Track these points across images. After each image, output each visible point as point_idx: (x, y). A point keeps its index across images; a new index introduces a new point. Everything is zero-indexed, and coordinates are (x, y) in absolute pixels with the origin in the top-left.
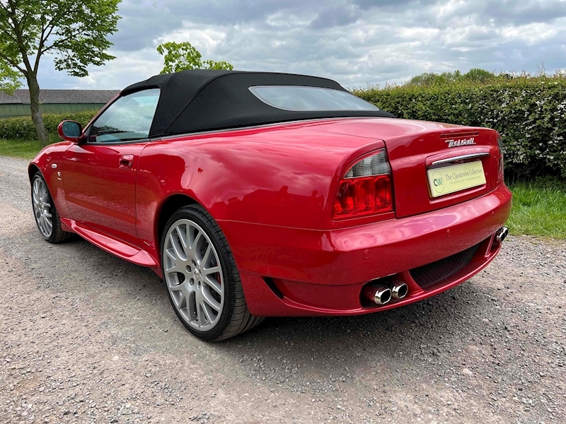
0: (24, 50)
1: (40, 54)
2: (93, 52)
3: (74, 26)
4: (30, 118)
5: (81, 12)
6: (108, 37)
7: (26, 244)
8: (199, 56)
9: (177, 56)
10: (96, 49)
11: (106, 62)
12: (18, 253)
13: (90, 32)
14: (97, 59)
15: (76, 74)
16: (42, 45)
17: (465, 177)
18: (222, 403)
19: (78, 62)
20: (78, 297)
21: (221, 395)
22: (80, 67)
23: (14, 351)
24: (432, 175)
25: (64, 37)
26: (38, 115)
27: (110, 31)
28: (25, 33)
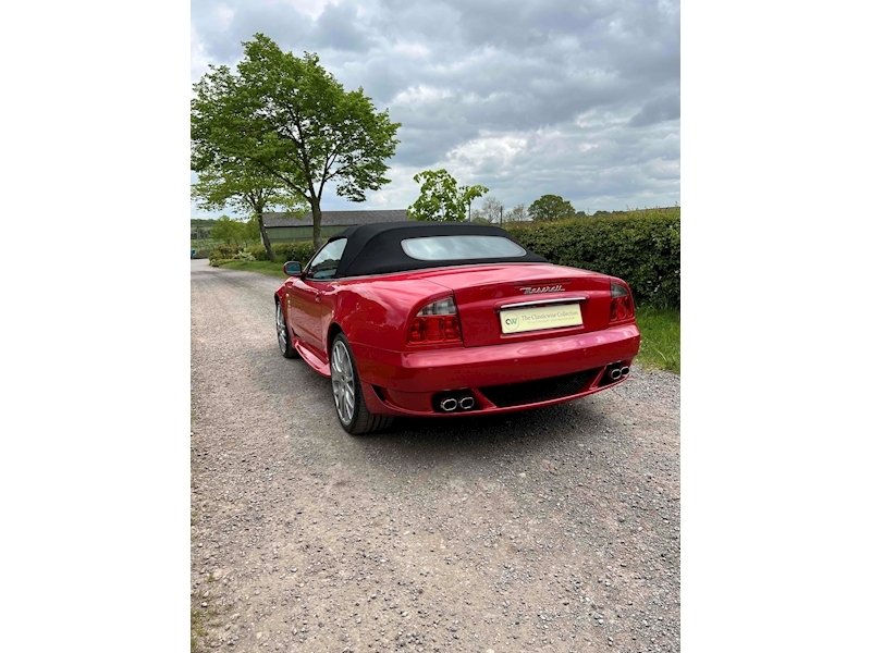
0: (309, 178)
1: (324, 181)
2: (371, 177)
3: (354, 153)
4: (312, 242)
5: (362, 140)
6: (385, 161)
7: (268, 357)
8: (454, 182)
9: (434, 184)
10: (374, 175)
11: (383, 186)
12: (260, 364)
13: (369, 159)
14: (375, 184)
15: (355, 200)
16: (326, 172)
17: (550, 318)
18: (336, 470)
19: (356, 187)
20: (283, 398)
21: (339, 465)
22: (359, 193)
23: (230, 426)
24: (504, 316)
25: (346, 164)
26: (319, 240)
27: (388, 155)
28: (314, 161)
